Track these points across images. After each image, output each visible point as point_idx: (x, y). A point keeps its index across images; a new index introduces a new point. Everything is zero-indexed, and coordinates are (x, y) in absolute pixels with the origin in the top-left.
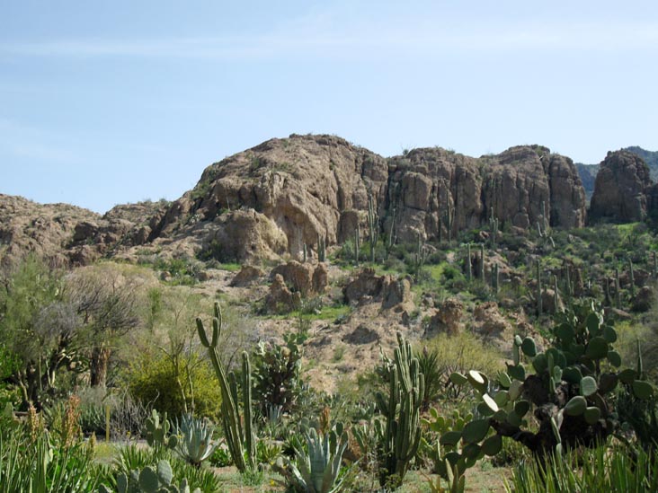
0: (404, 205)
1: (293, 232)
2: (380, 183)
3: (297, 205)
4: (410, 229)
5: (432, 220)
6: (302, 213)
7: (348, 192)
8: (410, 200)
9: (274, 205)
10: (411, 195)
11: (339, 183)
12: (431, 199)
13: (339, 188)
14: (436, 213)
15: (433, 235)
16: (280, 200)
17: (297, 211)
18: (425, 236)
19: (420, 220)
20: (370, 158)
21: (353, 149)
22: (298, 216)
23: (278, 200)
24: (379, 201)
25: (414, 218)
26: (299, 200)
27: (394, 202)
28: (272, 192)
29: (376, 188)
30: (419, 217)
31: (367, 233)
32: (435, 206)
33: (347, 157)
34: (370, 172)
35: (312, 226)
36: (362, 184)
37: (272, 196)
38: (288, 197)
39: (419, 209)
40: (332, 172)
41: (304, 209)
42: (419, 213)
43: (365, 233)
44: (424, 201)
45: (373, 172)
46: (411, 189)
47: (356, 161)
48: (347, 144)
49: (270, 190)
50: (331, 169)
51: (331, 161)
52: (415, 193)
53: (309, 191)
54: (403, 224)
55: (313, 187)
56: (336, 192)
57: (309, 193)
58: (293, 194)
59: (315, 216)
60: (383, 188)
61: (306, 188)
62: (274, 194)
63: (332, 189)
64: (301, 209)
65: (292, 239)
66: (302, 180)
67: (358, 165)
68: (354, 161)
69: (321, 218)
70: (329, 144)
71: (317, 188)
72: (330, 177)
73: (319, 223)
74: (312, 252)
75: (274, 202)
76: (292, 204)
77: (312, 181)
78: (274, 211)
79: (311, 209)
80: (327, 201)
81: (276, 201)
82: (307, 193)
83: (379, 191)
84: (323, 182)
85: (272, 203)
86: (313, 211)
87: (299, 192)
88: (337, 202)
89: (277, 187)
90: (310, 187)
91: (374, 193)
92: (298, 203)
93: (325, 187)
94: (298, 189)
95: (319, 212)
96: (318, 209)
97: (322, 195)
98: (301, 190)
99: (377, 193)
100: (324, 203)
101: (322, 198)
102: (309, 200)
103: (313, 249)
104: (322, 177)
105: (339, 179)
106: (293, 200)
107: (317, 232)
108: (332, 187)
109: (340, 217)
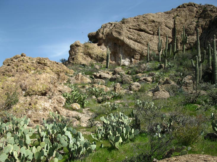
1: (116, 50)
2: (207, 20)
6: (120, 40)
9: (104, 38)
11: (175, 24)
13: (174, 27)
17: (118, 39)
20: (208, 8)
21: (199, 7)
22: (120, 42)
23: (107, 36)
24: (203, 29)
26: (119, 33)
33: (191, 11)
34: (203, 15)
35: (128, 46)
36: (194, 22)
38: (112, 33)
40: (173, 20)
41: (122, 38)
45: (205, 15)
47: (197, 12)
48: (195, 5)
49: (102, 31)
50: (173, 18)
53: (133, 29)
54: (210, 39)
55: (138, 26)
56: (172, 29)
57: (131, 30)
58: (116, 31)
59: (134, 41)
60: (208, 22)
61: (128, 27)
62: (104, 33)
63: (166, 27)
64: (120, 38)
65: (116, 54)
66: (126, 24)
67: (198, 14)
68: (195, 12)
69: (143, 42)
70: (181, 7)
71: (143, 27)
72: (167, 22)
73: (139, 44)
74: (133, 60)
75: (103, 36)
76: (114, 36)
77: (137, 23)
78: (104, 41)
79: (129, 37)
80: (156, 34)
81: (105, 36)
82: (129, 30)
83: (204, 24)
84: (153, 24)
85: (102, 37)
86: (131, 38)
87: (120, 30)
88: (171, 34)
89: (107, 29)
90: (134, 26)
91: (200, 25)
92: (119, 35)
93: (156, 26)
94: (120, 28)
95: (140, 39)
96: (140, 37)
97: (150, 31)
98: (122, 29)
99: (202, 25)
100: (153, 34)
101: (150, 32)
102: (130, 33)
103: (134, 58)
104: (152, 22)
105: (176, 22)
106: (115, 34)
107: (134, 49)
108: (166, 26)
109: (172, 41)
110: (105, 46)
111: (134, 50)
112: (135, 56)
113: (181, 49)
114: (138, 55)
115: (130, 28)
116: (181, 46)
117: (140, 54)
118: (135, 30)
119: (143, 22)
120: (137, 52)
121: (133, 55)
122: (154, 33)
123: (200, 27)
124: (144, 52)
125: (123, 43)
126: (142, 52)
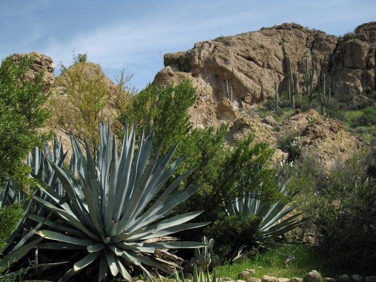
0: (343, 66)
1: (221, 87)
2: (325, 53)
3: (224, 65)
4: (345, 84)
5: (368, 76)
6: (228, 71)
7: (293, 60)
8: (348, 61)
9: (202, 66)
10: (349, 57)
11: (285, 54)
12: (368, 59)
13: (285, 57)
14: (372, 70)
15: (369, 88)
16: (207, 61)
17: (224, 70)
18: (361, 89)
19: (356, 76)
20: (320, 36)
21: (307, 31)
22: (225, 74)
23: (206, 62)
24: (323, 66)
25: (350, 75)
26: (226, 61)
27: (335, 65)
28: (199, 56)
29: (321, 56)
30: (355, 74)
31: (306, 89)
32: (372, 65)
33: (299, 36)
34: (318, 45)
35: (239, 82)
36: (309, 54)
37: (199, 58)
38: (214, 59)
39: (354, 68)
40: (280, 47)
41: (230, 69)
42: (355, 71)
43: (303, 90)
44: (360, 61)
45: (321, 45)
46: (348, 53)
47: (307, 39)
48: (301, 27)
49: (197, 54)
50: (280, 44)
51: (283, 39)
52: (352, 55)
53: (241, 56)
54: (339, 81)
55: (246, 52)
56: (281, 61)
57: (239, 57)
58: (220, 56)
59: (245, 74)
60: (327, 56)
61: (236, 52)
62: (201, 57)
63: (275, 57)
64: (227, 68)
65: (220, 93)
66: (232, 46)
67: (309, 42)
68: (305, 39)
69: (254, 77)
70: (284, 29)
71: (252, 54)
72: (276, 49)
73: (251, 81)
74: (243, 104)
75: (201, 63)
76: (218, 64)
77: (246, 48)
78: (202, 71)
79: (239, 68)
80: (267, 66)
81: (203, 63)
82: (237, 56)
83: (323, 58)
84: (262, 51)
85: (199, 64)
86: (242, 70)
87: (226, 55)
88: (281, 68)
89: (205, 51)
90: (242, 52)
91: (319, 60)
92: (225, 64)
93: (265, 54)
94: (226, 52)
95: (252, 72)
96: (251, 69)
97: (259, 60)
98: (229, 54)
99: (321, 60)
100: (263, 67)
101: (260, 62)
102: (239, 62)
103: (244, 101)
104: (261, 47)
105: (286, 51)
106: (219, 61)
107: (246, 87)
108: (276, 55)
109: (284, 79)
110: (204, 78)
111: (246, 89)
112: (246, 98)
113: (301, 92)
114: (249, 96)
115: (238, 54)
116: (300, 87)
117: (252, 96)
118: (244, 57)
119: (251, 46)
120: (248, 92)
121: (243, 96)
122: (263, 64)
123: (319, 62)
124: (257, 92)
125: (232, 77)
126: (255, 92)
